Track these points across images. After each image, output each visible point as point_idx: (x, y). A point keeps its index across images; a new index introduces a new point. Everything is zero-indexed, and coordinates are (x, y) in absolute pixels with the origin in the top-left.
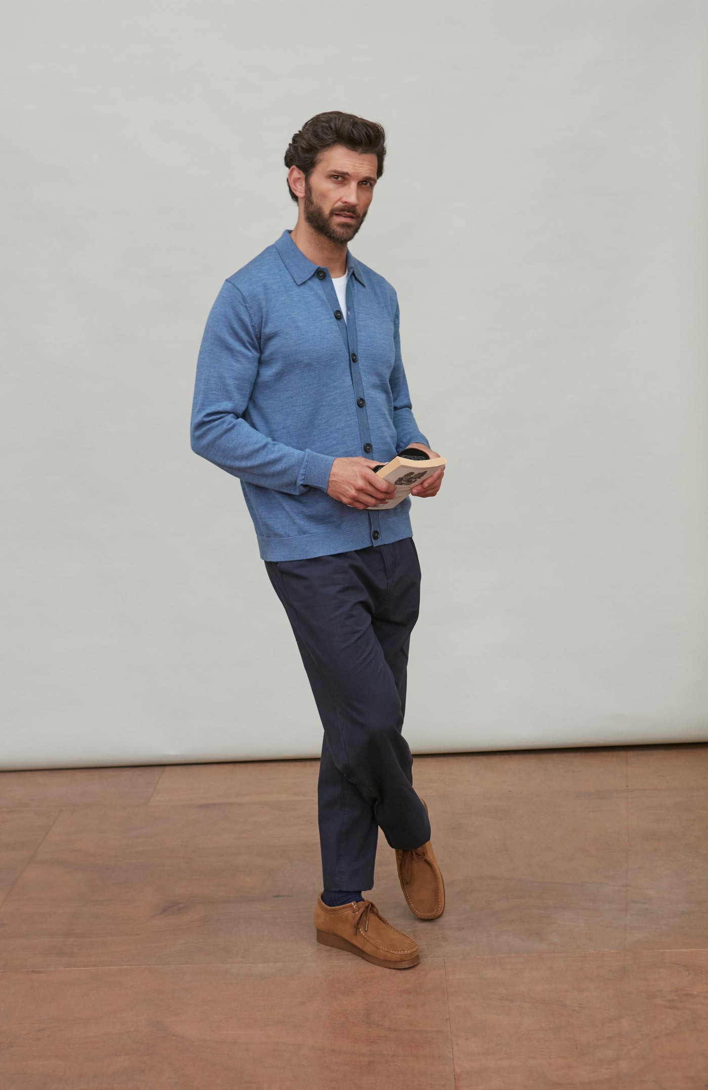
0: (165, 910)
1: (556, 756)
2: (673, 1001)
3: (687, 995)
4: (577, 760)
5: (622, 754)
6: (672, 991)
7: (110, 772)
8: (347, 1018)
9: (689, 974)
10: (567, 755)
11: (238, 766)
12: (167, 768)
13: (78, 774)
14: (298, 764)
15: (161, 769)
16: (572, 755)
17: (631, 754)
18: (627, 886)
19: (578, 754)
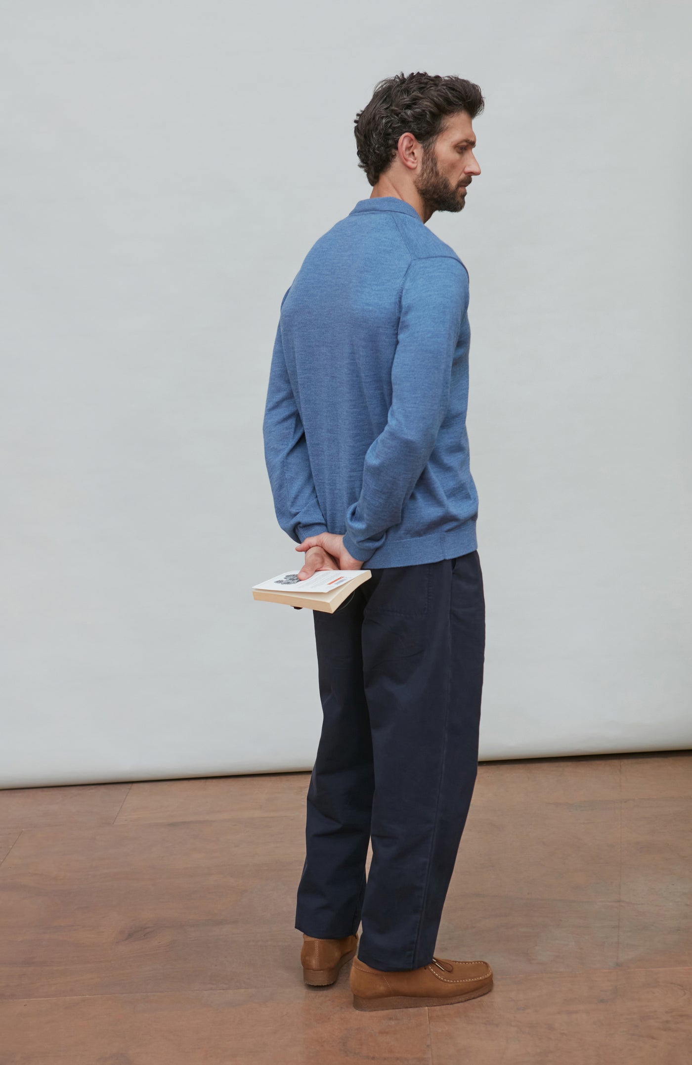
0: (130, 935)
1: (545, 766)
2: (667, 1022)
3: (682, 1016)
4: (568, 769)
5: (616, 762)
6: (667, 1012)
7: (74, 791)
8: (322, 1046)
9: (685, 994)
10: (557, 764)
11: (209, 782)
12: (135, 785)
13: (39, 793)
14: (274, 778)
15: (128, 786)
16: (562, 764)
17: (625, 762)
18: (619, 901)
19: (569, 764)
